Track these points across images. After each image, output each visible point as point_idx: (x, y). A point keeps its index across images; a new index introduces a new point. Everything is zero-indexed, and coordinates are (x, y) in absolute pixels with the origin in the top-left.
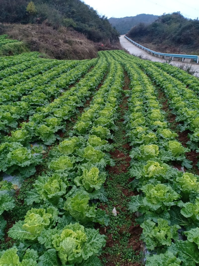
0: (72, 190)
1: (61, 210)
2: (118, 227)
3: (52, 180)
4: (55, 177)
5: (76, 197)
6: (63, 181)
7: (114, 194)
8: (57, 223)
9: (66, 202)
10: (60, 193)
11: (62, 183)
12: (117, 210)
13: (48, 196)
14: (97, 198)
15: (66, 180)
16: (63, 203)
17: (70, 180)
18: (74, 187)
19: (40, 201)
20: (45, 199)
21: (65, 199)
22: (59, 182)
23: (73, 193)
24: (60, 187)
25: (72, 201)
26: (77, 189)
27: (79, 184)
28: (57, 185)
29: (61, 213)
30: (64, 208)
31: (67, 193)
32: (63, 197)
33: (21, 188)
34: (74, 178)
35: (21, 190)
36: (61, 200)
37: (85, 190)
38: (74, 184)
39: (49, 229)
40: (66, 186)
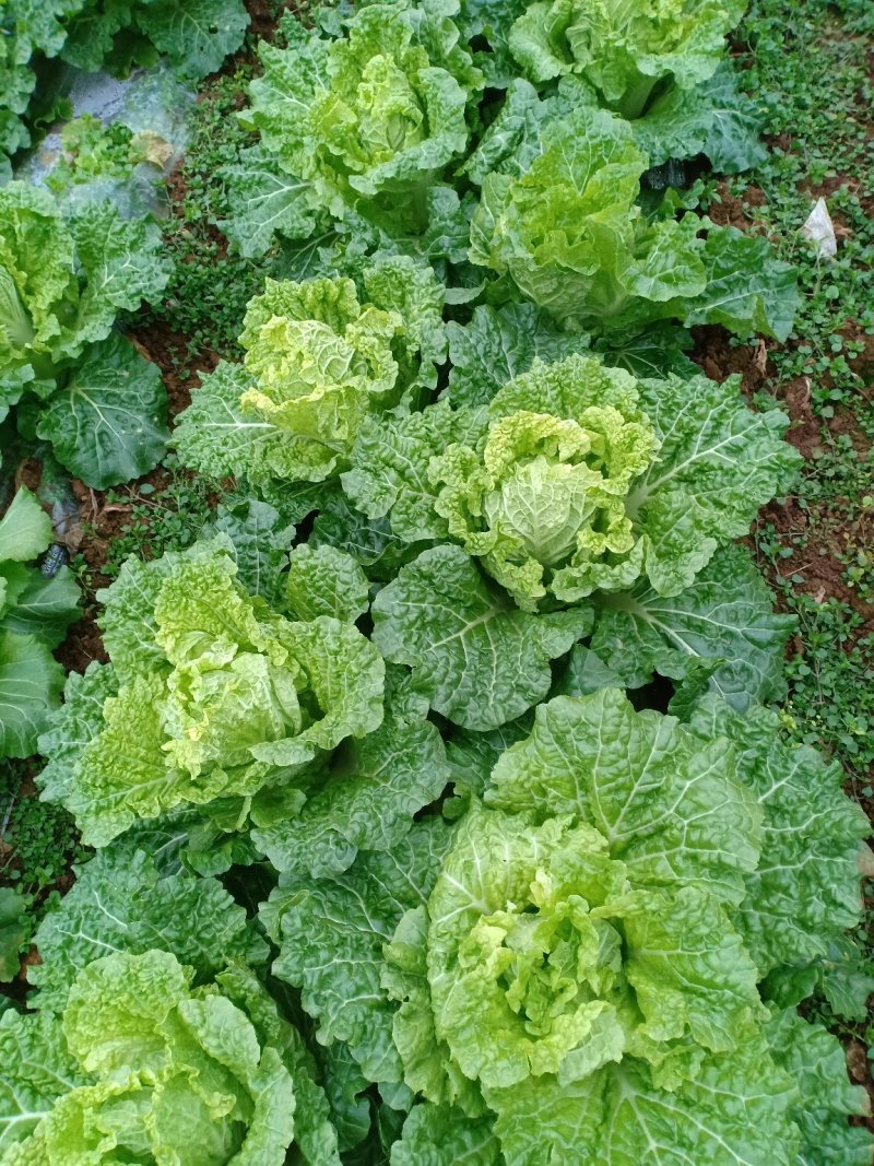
0: (509, 117)
1: (454, 274)
2: (849, 333)
3: (356, 62)
4: (374, 38)
5: (549, 168)
6: (437, 61)
7: (801, 105)
8: (443, 371)
9: (483, 213)
10: (428, 155)
11: (427, 73)
12: (838, 214)
13: (355, 182)
14: (695, 148)
15: (450, 42)
16: (461, 219)
17: (479, 44)
18: (521, 92)
19: (309, 226)
20: (338, 209)
21: (468, 191)
22: (407, 66)
23: (517, 139)
24: (422, 103)
25: (518, 198)
26: (544, 107)
27: (548, 67)
28: (402, 99)
29: (460, 296)
30: (474, 256)
31: (473, 145)
32: (452, 173)
33: (193, 151)
34: (506, 24)
35: (190, 162)
36: (446, 200)
37: (602, 102)
38: (515, 66)
39: (401, 411)
40: (460, 97)
